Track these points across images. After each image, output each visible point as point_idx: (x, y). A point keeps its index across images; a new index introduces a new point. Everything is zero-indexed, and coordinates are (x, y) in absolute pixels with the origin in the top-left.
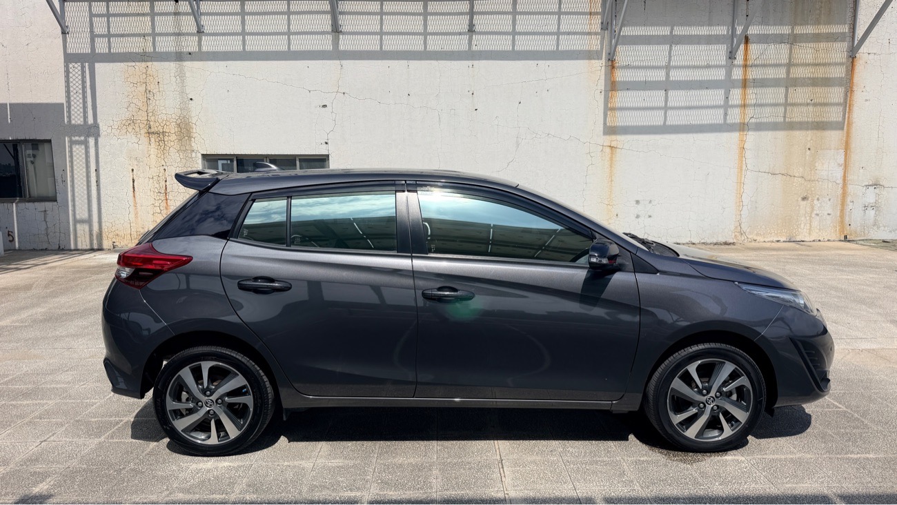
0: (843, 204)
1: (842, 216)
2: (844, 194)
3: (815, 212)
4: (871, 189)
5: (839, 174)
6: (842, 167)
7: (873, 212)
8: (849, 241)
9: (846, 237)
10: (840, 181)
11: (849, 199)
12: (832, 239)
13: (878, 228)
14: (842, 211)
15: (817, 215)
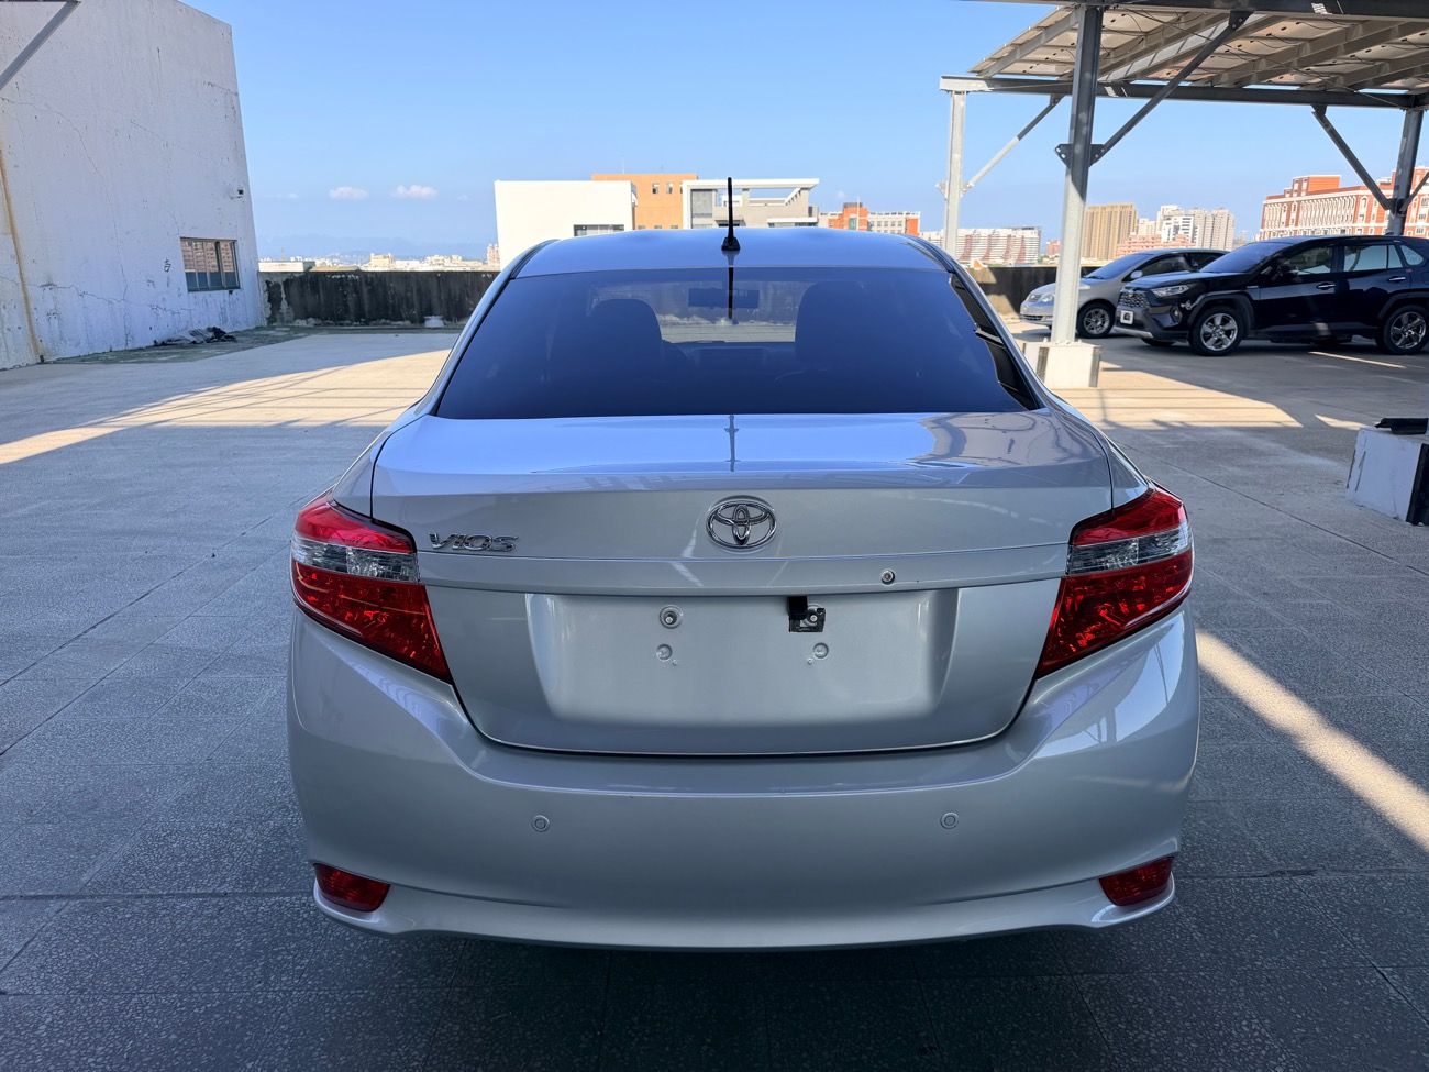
0: (28, 313)
1: (31, 330)
2: (26, 299)
3: (7, 326)
4: (47, 288)
5: (16, 271)
6: (16, 261)
7: (56, 321)
8: (47, 363)
9: (41, 357)
10: (18, 280)
11: (32, 305)
12: (30, 363)
13: (65, 342)
14: (30, 321)
15: (9, 329)
